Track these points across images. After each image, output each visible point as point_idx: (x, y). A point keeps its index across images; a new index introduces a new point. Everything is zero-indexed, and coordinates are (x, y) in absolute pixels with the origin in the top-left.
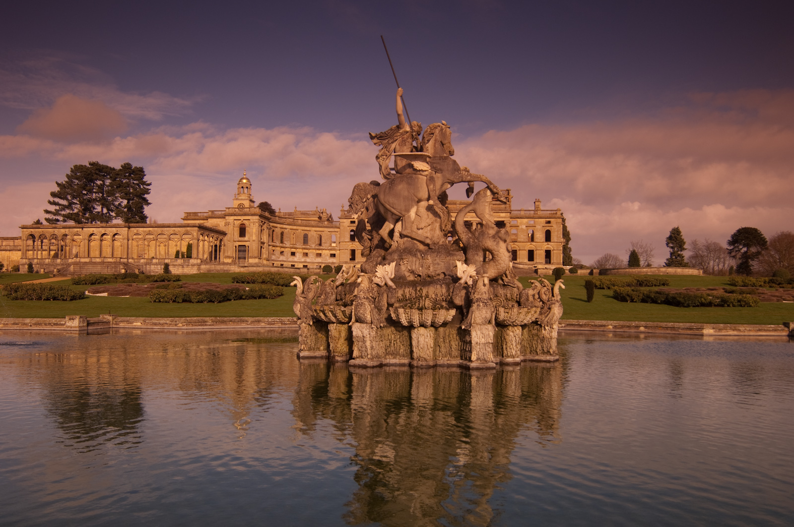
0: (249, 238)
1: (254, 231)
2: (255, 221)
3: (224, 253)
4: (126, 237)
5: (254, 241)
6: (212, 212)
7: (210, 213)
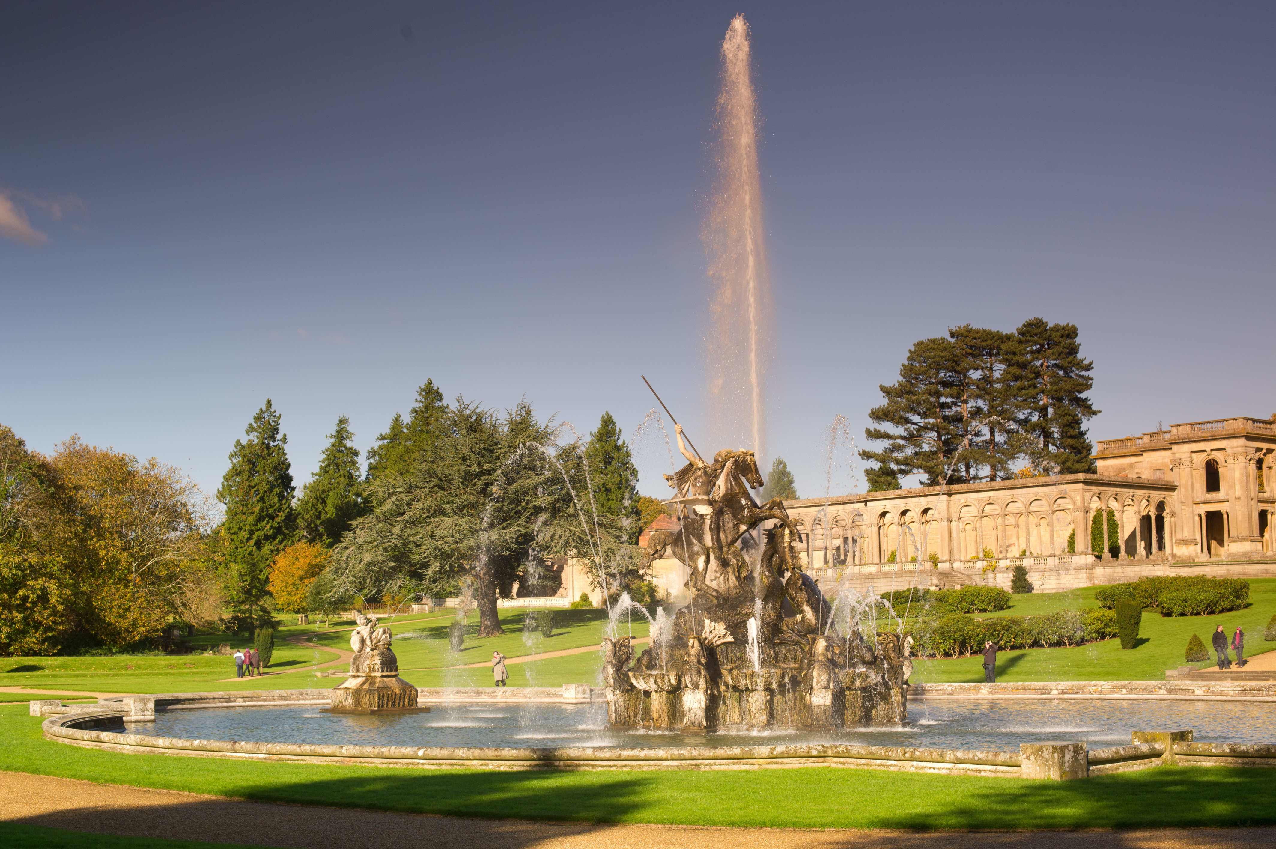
0: (1227, 495)
1: (1237, 474)
2: (1236, 450)
3: (1173, 532)
4: (944, 514)
5: (1238, 499)
6: (1152, 435)
7: (1147, 439)
